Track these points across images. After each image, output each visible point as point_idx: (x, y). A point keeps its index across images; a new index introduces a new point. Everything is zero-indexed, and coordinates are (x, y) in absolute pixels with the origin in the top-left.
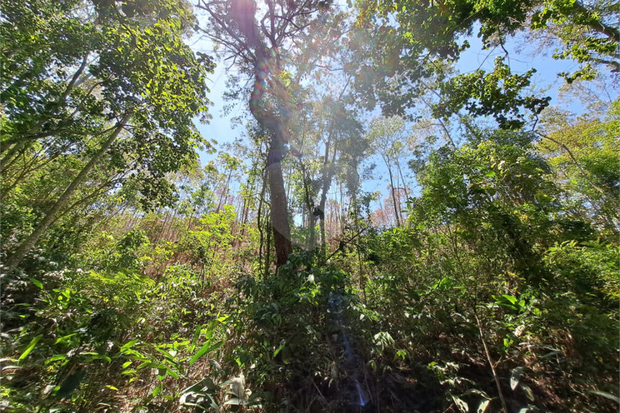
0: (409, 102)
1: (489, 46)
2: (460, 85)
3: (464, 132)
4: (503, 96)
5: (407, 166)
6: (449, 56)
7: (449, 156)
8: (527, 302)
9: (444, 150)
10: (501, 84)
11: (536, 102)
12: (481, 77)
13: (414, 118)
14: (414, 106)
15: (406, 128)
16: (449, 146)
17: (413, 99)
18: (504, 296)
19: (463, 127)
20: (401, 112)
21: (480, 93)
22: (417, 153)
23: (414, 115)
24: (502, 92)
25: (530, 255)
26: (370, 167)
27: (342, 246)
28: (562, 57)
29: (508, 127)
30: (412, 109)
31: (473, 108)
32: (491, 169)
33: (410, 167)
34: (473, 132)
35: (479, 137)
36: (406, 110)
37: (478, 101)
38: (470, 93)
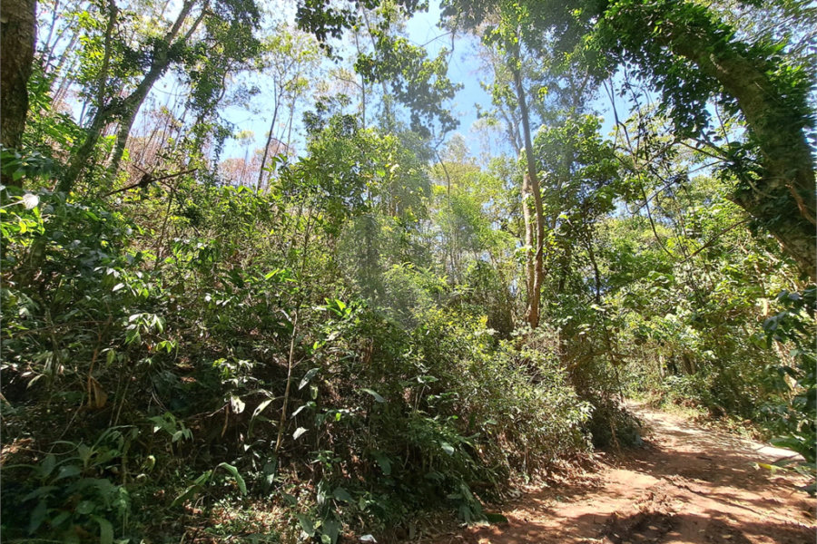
0: (336, 27)
1: (443, 26)
2: (399, 51)
3: (380, 113)
4: (428, 94)
5: (301, 118)
6: (404, 5)
7: (352, 131)
8: (354, 309)
9: (349, 120)
10: (433, 80)
11: (449, 119)
12: (422, 58)
13: (333, 54)
14: (340, 38)
15: (321, 66)
16: (357, 118)
17: (343, 28)
18: (336, 300)
19: (382, 107)
20: (321, 34)
21: (412, 77)
22: (319, 106)
23: (335, 50)
24: (430, 90)
25: (375, 266)
26: (249, 88)
27: (146, 181)
28: (485, 89)
29: (417, 131)
30: (335, 40)
31: (397, 88)
32: (385, 168)
33: (304, 120)
34: (388, 118)
35: (391, 127)
36: (329, 35)
37: (406, 83)
38: (403, 68)
